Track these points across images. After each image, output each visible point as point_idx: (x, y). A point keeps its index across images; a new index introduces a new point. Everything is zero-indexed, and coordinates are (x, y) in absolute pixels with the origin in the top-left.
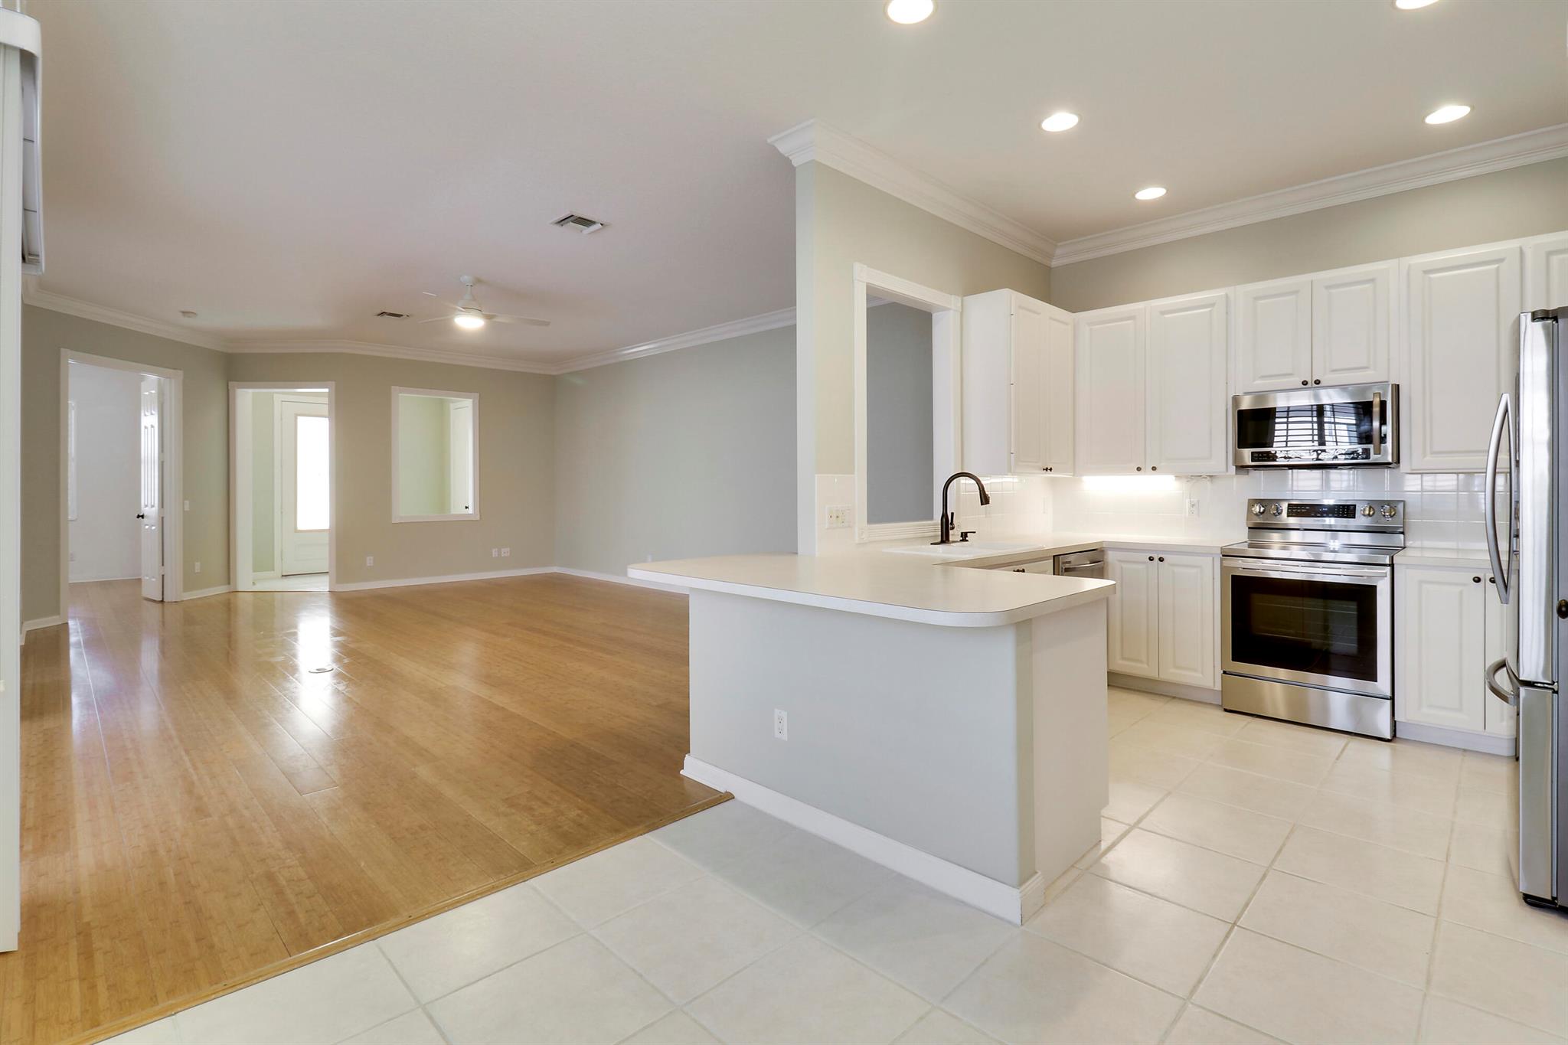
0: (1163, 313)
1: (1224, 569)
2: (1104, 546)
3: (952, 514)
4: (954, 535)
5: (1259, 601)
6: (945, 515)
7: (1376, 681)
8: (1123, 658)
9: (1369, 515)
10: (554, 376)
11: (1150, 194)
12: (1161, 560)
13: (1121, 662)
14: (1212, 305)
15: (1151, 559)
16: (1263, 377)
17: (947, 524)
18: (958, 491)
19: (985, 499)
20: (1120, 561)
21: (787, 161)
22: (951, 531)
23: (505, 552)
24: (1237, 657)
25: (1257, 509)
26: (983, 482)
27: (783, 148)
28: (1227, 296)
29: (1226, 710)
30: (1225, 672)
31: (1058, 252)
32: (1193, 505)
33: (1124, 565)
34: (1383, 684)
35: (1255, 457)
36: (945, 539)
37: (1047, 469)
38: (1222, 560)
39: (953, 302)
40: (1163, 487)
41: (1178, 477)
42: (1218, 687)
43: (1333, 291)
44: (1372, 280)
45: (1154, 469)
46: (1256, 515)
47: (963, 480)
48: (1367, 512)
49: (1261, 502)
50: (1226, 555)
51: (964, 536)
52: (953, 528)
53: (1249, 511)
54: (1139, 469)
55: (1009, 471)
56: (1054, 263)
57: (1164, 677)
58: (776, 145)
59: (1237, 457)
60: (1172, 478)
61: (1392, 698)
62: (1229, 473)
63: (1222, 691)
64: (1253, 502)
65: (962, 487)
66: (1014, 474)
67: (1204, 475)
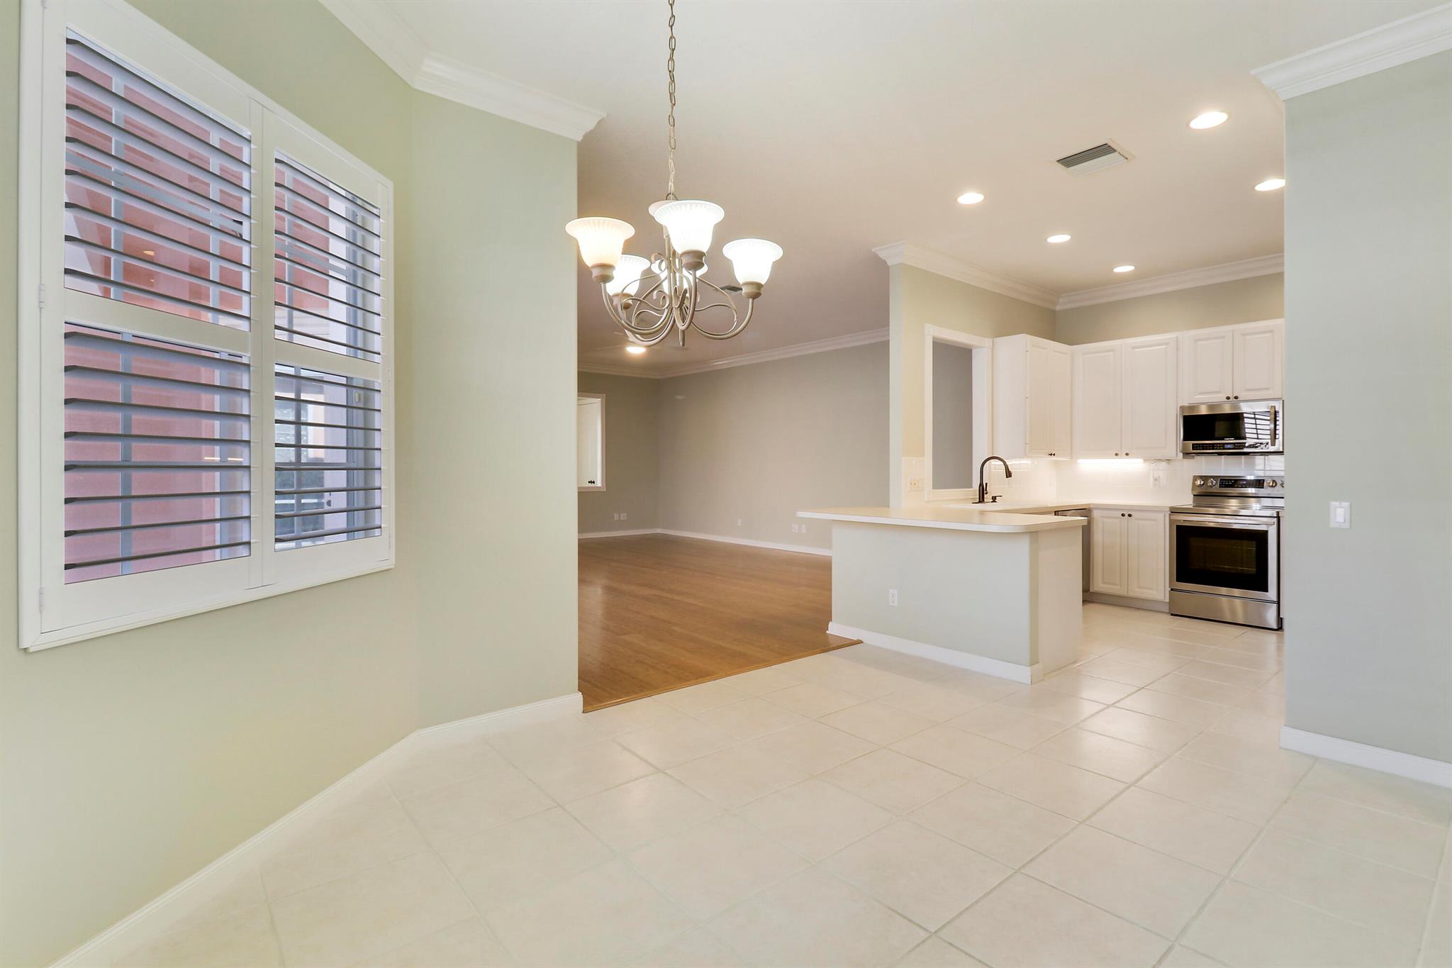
0: (1134, 348)
1: (1171, 521)
2: (1091, 506)
3: (986, 484)
4: (988, 497)
5: (1195, 542)
6: (981, 484)
7: (1267, 592)
8: (1104, 583)
9: (1272, 486)
10: (658, 380)
11: (1124, 269)
12: (1130, 515)
13: (1101, 585)
14: (1167, 344)
15: (1123, 515)
16: (1200, 394)
17: (983, 490)
18: (990, 468)
19: (1009, 474)
20: (1103, 517)
21: (885, 262)
22: (985, 495)
23: (623, 516)
24: (1179, 579)
25: (1198, 482)
26: (1008, 463)
27: (882, 255)
28: (1177, 337)
29: (1172, 615)
30: (1172, 590)
31: (1061, 300)
32: (1156, 480)
33: (1105, 520)
34: (1272, 594)
35: (1195, 447)
36: (982, 500)
37: (1051, 455)
38: (1170, 515)
39: (987, 342)
40: (1135, 465)
41: (1145, 460)
42: (1167, 600)
43: (1249, 337)
44: (1271, 331)
45: (1127, 454)
46: (1198, 486)
47: (993, 462)
48: (1271, 484)
49: (1201, 477)
50: (1174, 511)
51: (994, 499)
52: (986, 493)
53: (1194, 484)
54: (1116, 454)
55: (1025, 455)
56: (1058, 308)
57: (1131, 594)
58: (877, 253)
59: (1184, 447)
60: (1141, 461)
61: (1278, 603)
62: (1178, 458)
63: (1169, 603)
64: (1195, 478)
65: (993, 467)
66: (1029, 457)
67: (1163, 459)
